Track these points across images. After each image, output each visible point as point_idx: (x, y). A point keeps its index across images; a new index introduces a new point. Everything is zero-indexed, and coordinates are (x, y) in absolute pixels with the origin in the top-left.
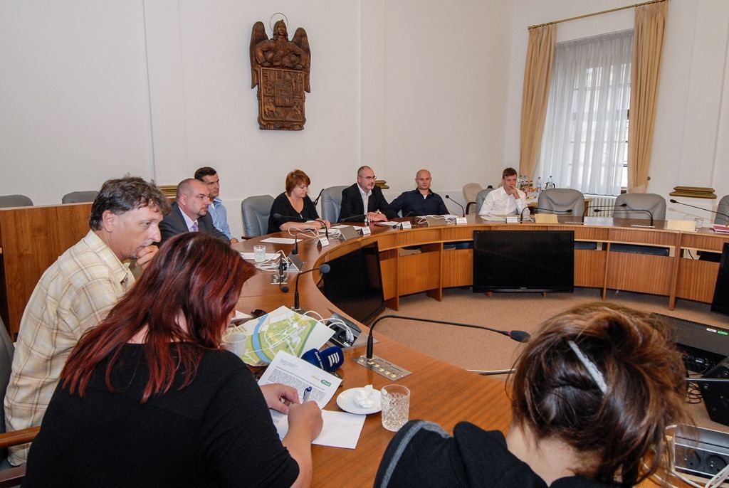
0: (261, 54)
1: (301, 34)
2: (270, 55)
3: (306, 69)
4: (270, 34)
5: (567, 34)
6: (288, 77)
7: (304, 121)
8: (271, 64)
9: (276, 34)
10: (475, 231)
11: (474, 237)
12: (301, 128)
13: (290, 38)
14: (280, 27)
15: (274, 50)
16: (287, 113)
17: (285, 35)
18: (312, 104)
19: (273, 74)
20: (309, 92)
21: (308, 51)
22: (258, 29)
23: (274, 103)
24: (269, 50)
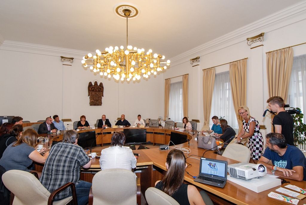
0: (90, 89)
1: (101, 84)
2: (93, 89)
3: (103, 92)
4: (93, 84)
5: (173, 81)
6: (97, 93)
7: (102, 103)
8: (93, 91)
9: (95, 84)
10: (124, 129)
11: (124, 130)
12: (101, 105)
13: (98, 85)
14: (96, 83)
15: (94, 88)
16: (97, 102)
17: (97, 84)
18: (104, 99)
19: (93, 93)
20: (103, 96)
21: (103, 88)
22: (90, 83)
23: (93, 99)
24: (93, 88)
